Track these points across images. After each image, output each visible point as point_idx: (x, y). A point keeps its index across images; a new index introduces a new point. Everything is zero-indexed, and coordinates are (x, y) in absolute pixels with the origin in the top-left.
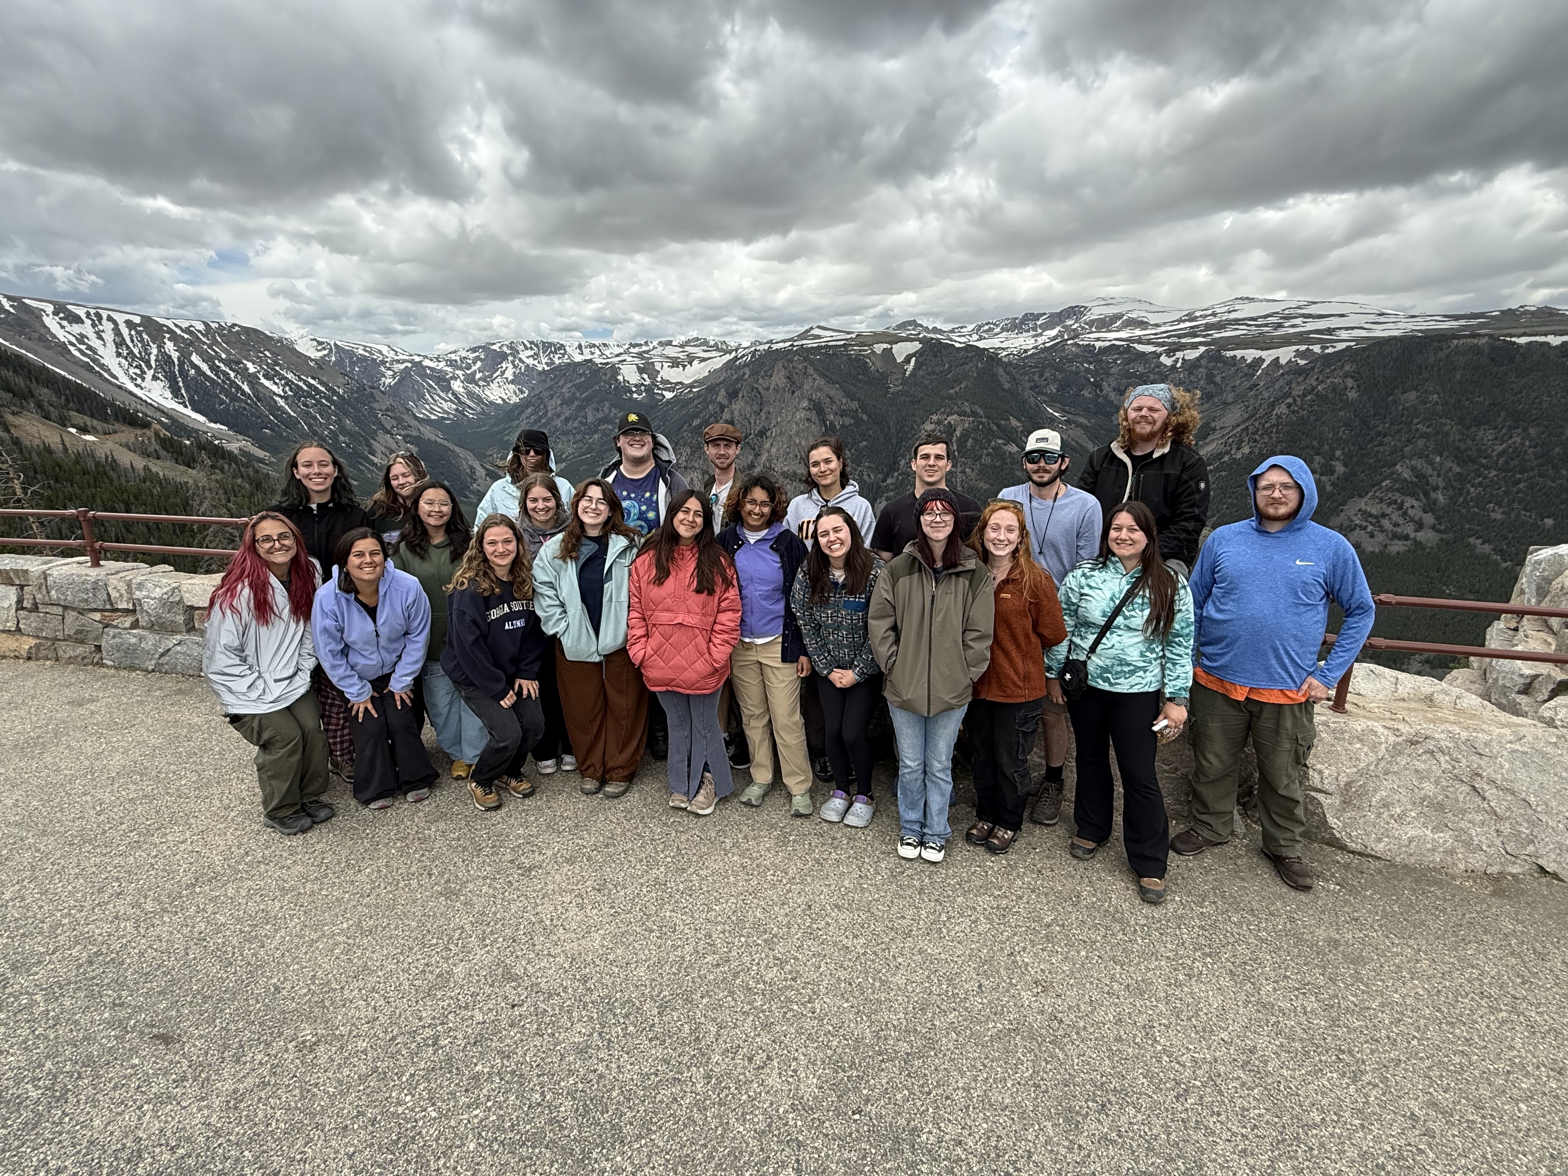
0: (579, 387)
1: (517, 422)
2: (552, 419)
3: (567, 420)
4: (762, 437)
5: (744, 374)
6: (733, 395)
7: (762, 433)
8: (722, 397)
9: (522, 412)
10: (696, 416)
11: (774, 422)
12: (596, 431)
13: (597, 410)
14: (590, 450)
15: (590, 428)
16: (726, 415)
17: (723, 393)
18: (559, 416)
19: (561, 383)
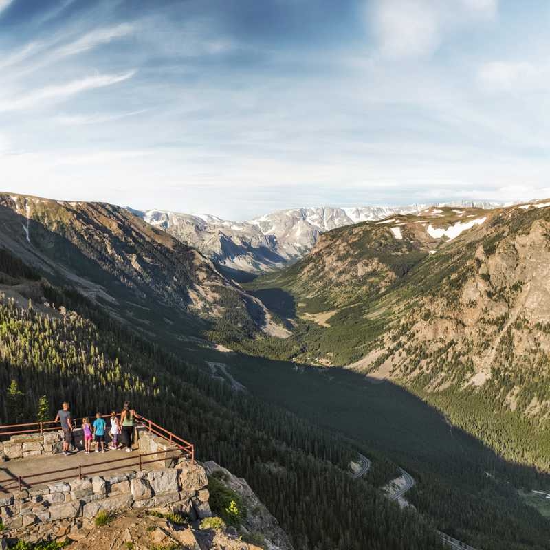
0: (352, 245)
1: (299, 275)
2: (328, 272)
3: (340, 273)
4: (516, 290)
5: (503, 232)
6: (490, 251)
7: (517, 287)
8: (480, 253)
9: (304, 267)
10: (454, 270)
11: (529, 276)
12: (364, 283)
13: (367, 265)
14: (359, 299)
15: (360, 281)
16: (483, 270)
17: (481, 249)
18: (333, 270)
19: (337, 243)
